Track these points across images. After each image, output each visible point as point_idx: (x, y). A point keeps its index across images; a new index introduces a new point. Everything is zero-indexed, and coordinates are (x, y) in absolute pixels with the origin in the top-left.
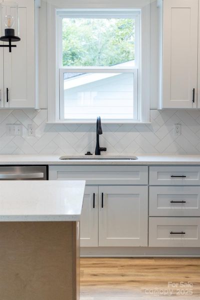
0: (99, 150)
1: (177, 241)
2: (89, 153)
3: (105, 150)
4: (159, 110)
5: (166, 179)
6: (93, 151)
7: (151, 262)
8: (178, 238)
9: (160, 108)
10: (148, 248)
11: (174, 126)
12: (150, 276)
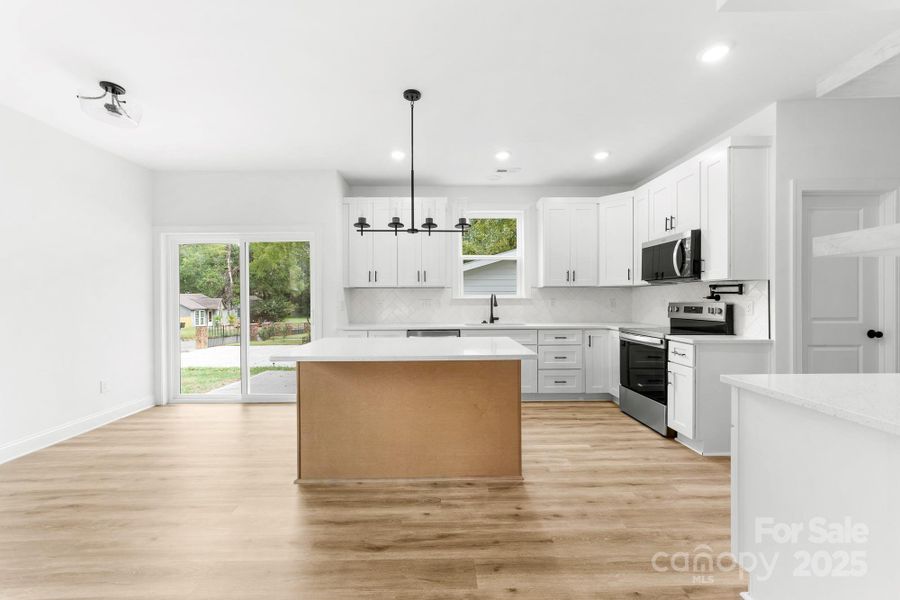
0: (493, 320)
1: (560, 388)
2: (485, 322)
3: (497, 319)
4: (540, 288)
5: (552, 340)
6: (488, 320)
7: (541, 405)
8: (560, 386)
9: (541, 285)
10: (537, 394)
11: (550, 301)
12: (546, 415)
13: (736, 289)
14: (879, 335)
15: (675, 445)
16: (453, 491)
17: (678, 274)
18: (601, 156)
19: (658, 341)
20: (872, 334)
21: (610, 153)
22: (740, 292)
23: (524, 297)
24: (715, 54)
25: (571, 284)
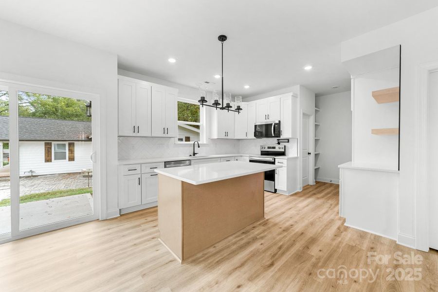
0: (194, 154)
2: (191, 156)
3: (197, 154)
13: (287, 141)
14: (310, 154)
15: (277, 195)
16: (253, 233)
17: (273, 135)
18: (247, 87)
19: (272, 159)
20: (309, 153)
21: (250, 86)
22: (288, 142)
23: (205, 143)
24: (308, 68)
25: (226, 137)
